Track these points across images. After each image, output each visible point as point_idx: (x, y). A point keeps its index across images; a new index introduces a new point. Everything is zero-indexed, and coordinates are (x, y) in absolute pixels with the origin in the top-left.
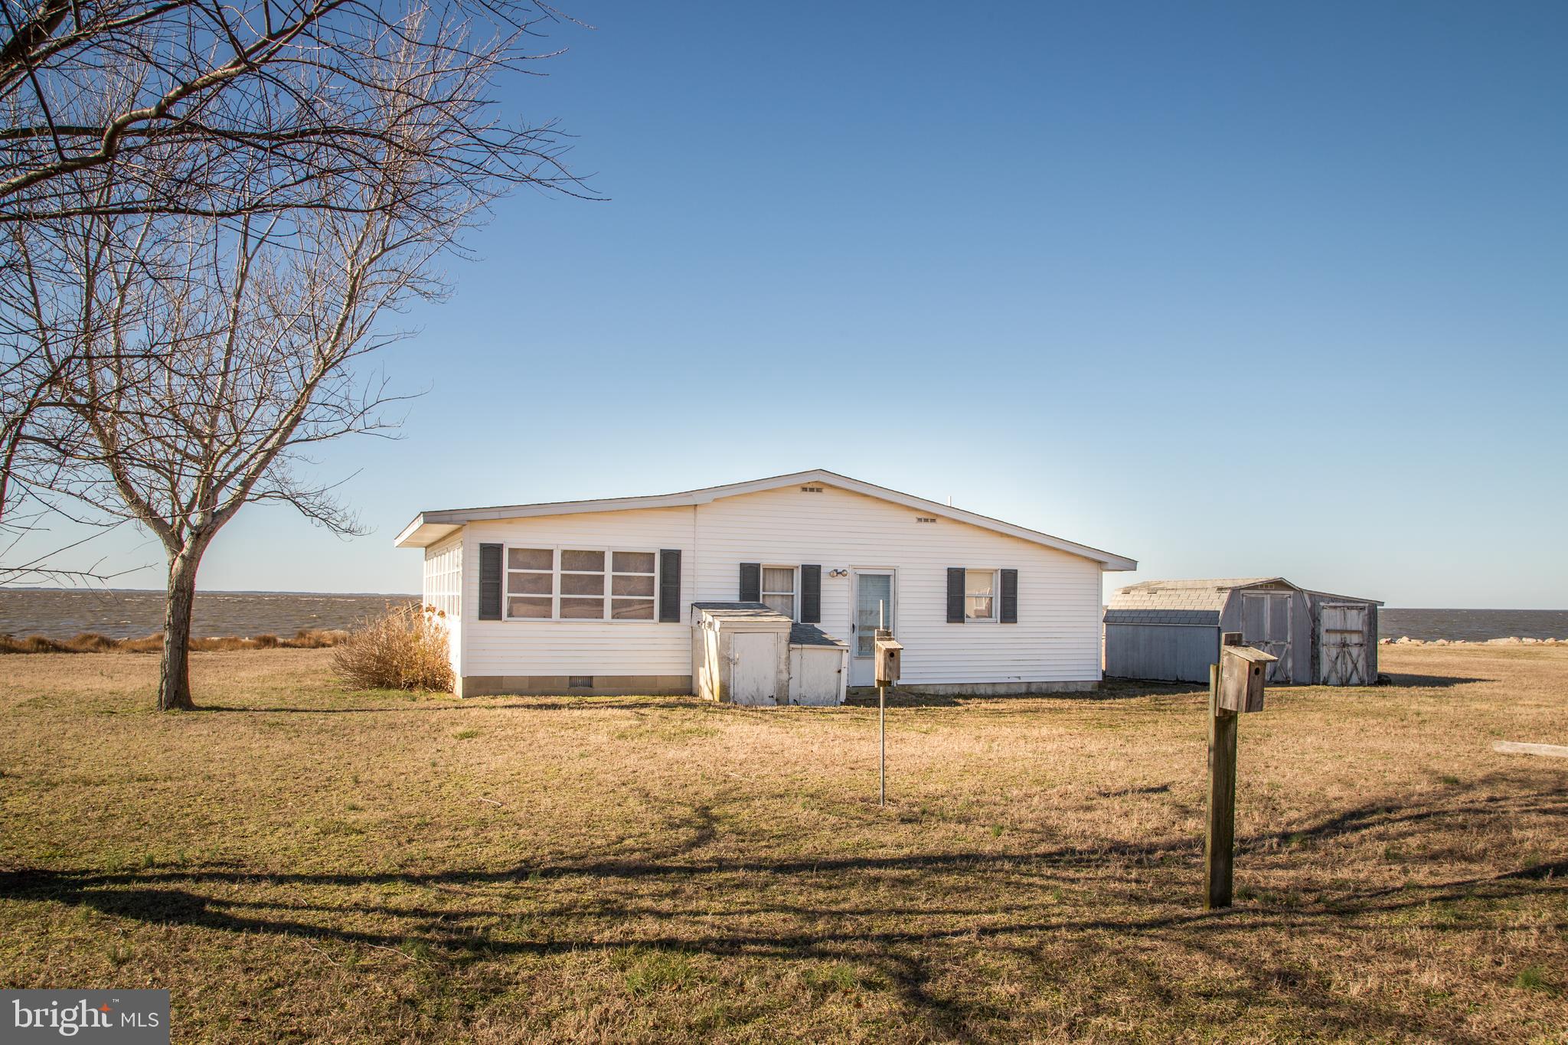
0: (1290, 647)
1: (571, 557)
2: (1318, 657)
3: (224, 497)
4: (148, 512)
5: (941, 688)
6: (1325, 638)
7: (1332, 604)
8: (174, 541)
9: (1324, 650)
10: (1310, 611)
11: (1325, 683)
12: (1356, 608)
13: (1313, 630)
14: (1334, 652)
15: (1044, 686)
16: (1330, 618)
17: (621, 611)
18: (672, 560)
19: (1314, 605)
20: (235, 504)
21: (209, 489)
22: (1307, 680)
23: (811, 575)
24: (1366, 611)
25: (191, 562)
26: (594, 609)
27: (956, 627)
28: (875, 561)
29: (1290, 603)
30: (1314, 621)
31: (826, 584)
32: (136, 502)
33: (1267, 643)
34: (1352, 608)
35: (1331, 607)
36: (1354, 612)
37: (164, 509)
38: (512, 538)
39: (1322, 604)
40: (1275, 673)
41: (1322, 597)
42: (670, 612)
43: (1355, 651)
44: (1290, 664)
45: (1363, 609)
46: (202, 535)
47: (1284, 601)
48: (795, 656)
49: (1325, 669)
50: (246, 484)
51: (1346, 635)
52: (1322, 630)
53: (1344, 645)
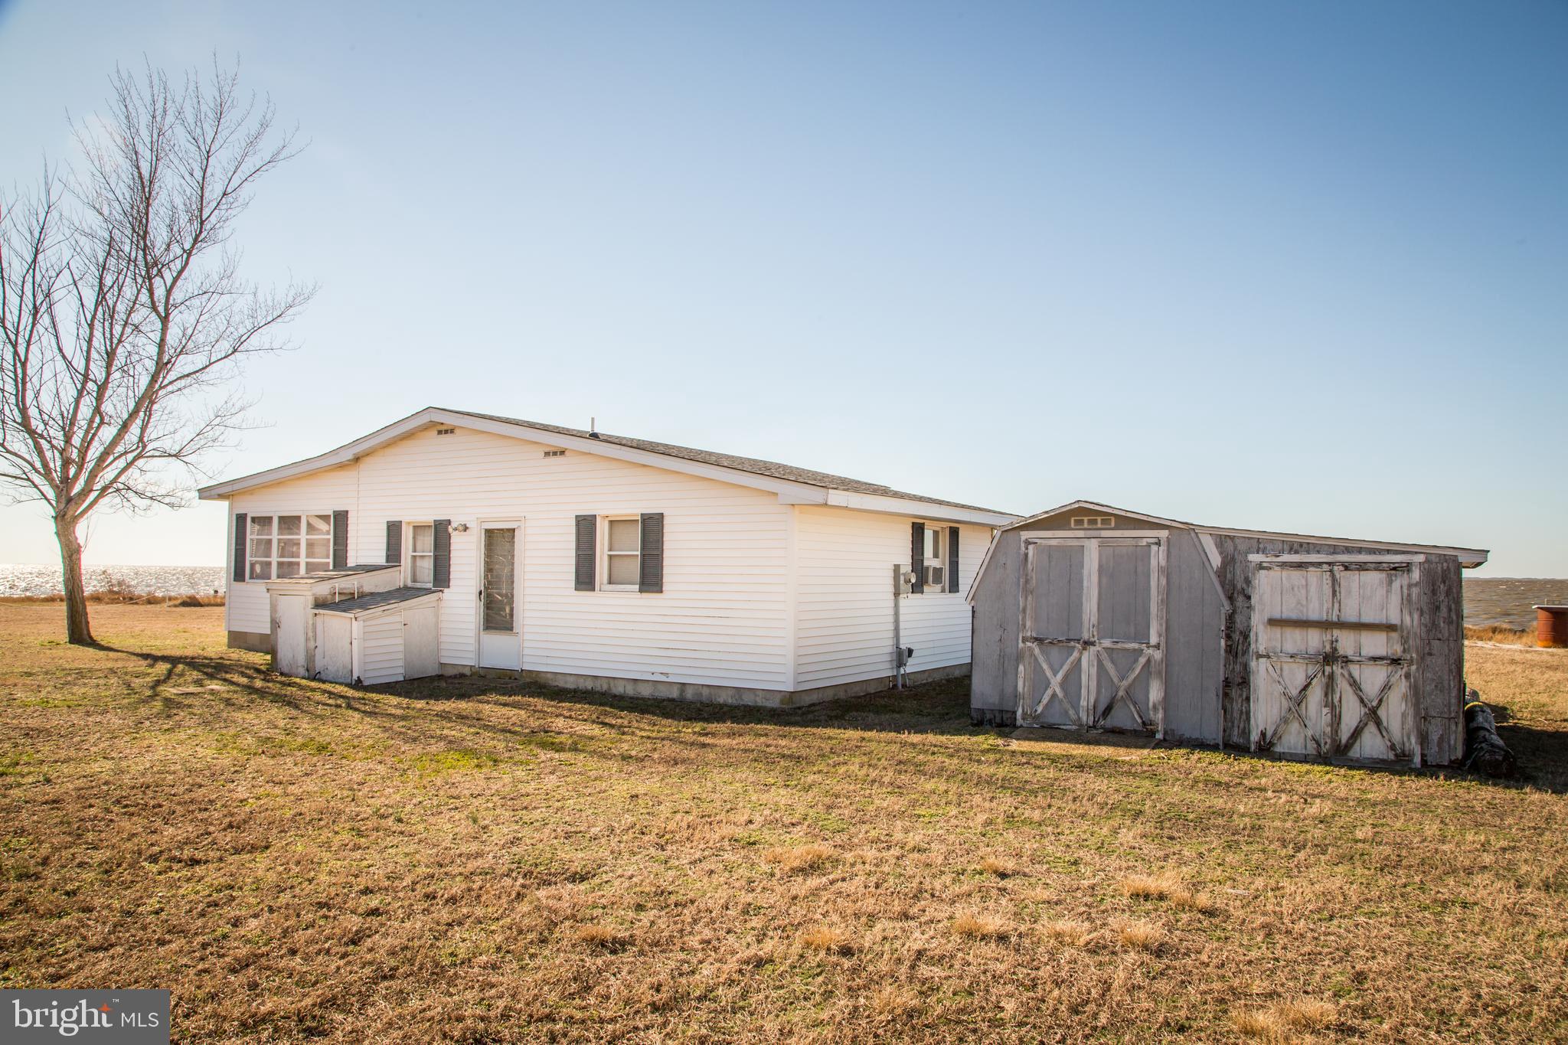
0: (1158, 655)
2: (1245, 682)
5: (571, 679)
6: (1263, 638)
7: (1286, 558)
9: (1261, 672)
10: (1221, 573)
12: (1378, 567)
13: (1231, 618)
14: (1296, 675)
15: (705, 692)
19: (1228, 561)
23: (441, 532)
24: (1416, 575)
27: (585, 596)
28: (501, 511)
29: (1159, 557)
30: (1231, 598)
33: (1087, 644)
34: (1362, 567)
35: (1284, 565)
36: (1373, 578)
39: (1255, 558)
40: (1108, 710)
41: (1261, 542)
43: (1373, 678)
44: (1155, 695)
45: (1407, 567)
47: (1142, 555)
49: (1264, 714)
51: (1336, 633)
52: (1257, 621)
53: (1331, 659)
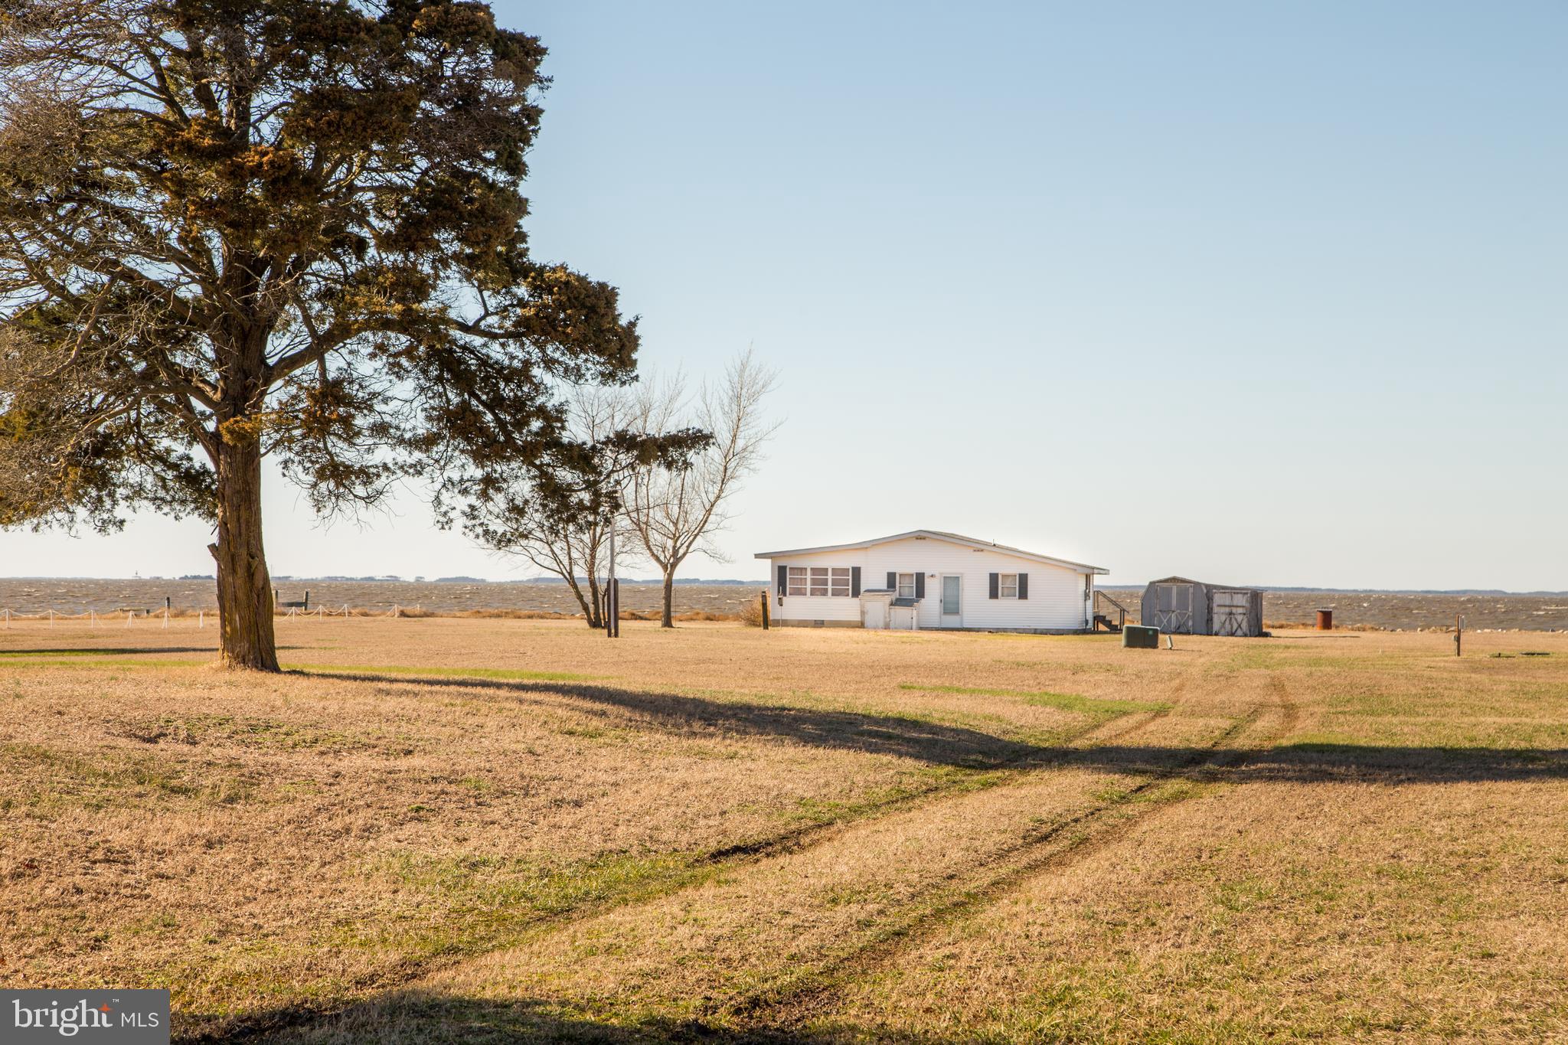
0: (1191, 614)
1: (814, 571)
2: (1211, 619)
3: (681, 552)
4: (657, 559)
6: (1216, 609)
7: (1221, 590)
8: (665, 567)
9: (1215, 617)
10: (1206, 594)
11: (1216, 634)
12: (1241, 592)
13: (1208, 605)
14: (1223, 617)
16: (1218, 599)
17: (835, 593)
18: (857, 572)
19: (1208, 591)
20: (684, 554)
21: (675, 551)
22: (1204, 631)
23: (920, 578)
24: (1251, 594)
25: (670, 575)
26: (824, 593)
27: (994, 601)
28: (951, 570)
29: (1191, 590)
30: (1208, 600)
31: (928, 582)
32: (653, 554)
33: (1174, 612)
34: (1238, 593)
35: (1220, 592)
36: (1240, 595)
37: (662, 558)
38: (789, 563)
39: (1214, 590)
40: (1179, 626)
41: (1215, 587)
42: (856, 593)
43: (1240, 617)
44: (1190, 623)
45: (1249, 592)
46: (674, 566)
47: (1187, 589)
48: (892, 611)
49: (1216, 626)
50: (688, 547)
51: (1232, 608)
52: (1215, 605)
53: (1231, 613)
